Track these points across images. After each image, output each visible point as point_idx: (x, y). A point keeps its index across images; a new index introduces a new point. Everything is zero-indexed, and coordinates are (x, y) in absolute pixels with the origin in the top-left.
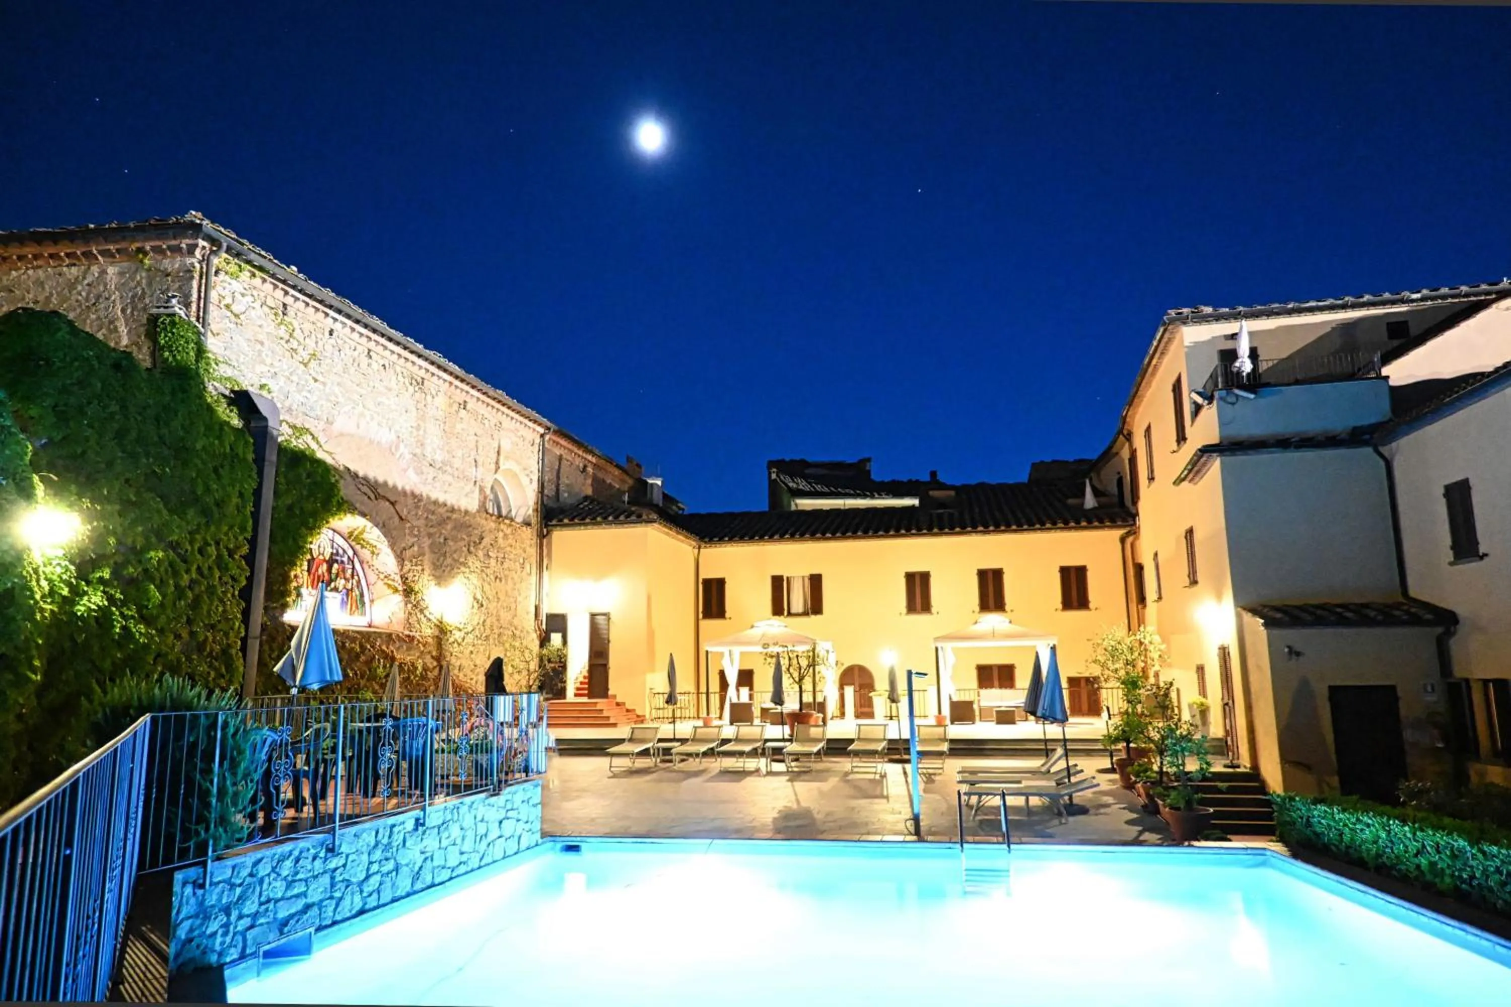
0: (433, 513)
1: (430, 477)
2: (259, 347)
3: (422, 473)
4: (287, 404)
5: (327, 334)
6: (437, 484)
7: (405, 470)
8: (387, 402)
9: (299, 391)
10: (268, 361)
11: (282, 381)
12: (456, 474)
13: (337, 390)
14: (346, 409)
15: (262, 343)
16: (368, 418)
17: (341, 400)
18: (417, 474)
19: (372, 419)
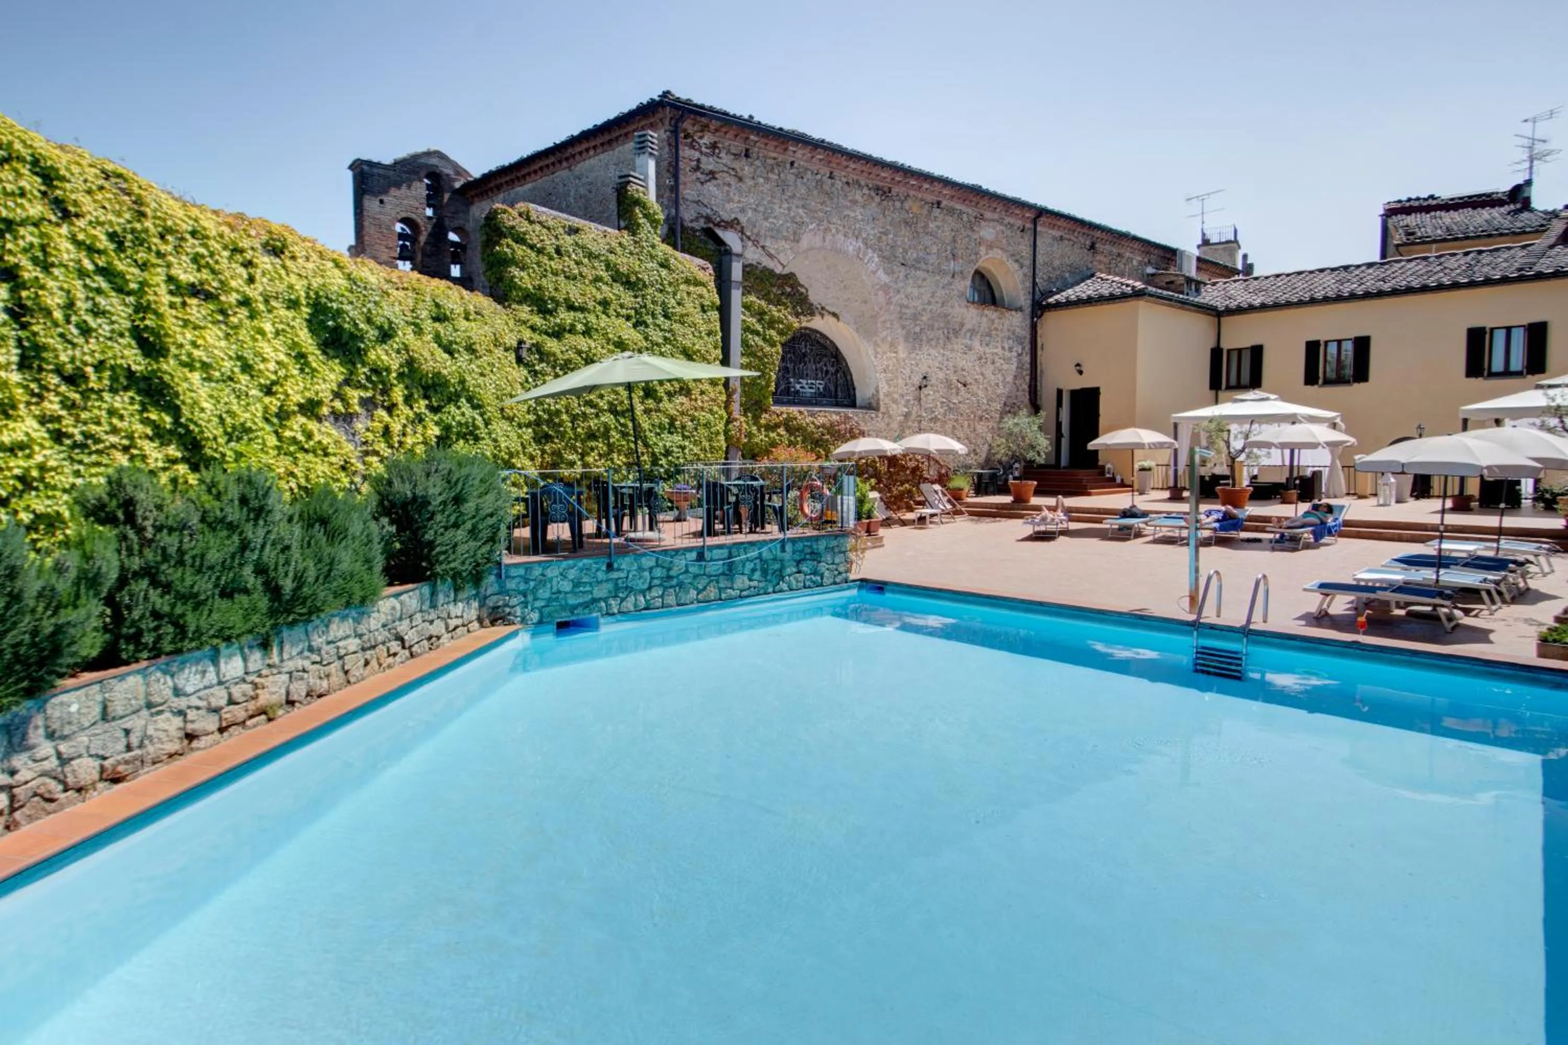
0: (907, 307)
1: (902, 275)
2: (726, 188)
3: (893, 273)
4: (755, 231)
5: (788, 166)
6: (911, 281)
7: (874, 273)
8: (852, 214)
9: (766, 219)
10: (736, 198)
11: (750, 214)
12: (930, 268)
13: (801, 211)
14: (811, 227)
15: (729, 185)
16: (834, 231)
17: (806, 220)
18: (888, 274)
19: (838, 231)
